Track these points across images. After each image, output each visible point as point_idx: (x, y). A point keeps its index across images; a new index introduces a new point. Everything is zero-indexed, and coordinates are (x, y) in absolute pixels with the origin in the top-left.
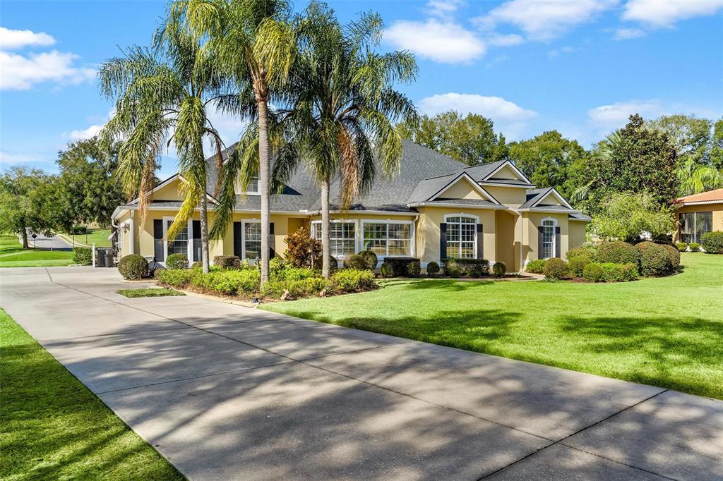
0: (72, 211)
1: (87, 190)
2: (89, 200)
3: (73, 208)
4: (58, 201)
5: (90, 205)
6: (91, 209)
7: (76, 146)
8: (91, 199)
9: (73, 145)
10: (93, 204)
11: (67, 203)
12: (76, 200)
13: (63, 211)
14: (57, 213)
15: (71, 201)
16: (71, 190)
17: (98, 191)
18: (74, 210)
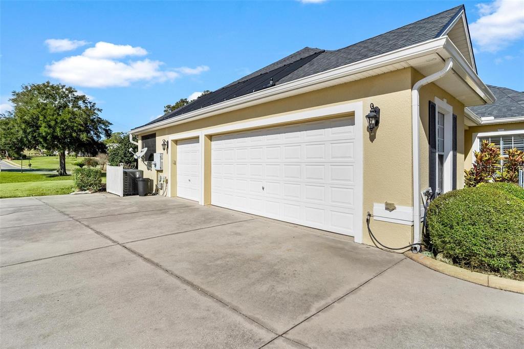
0: (25, 139)
1: (42, 122)
2: (43, 130)
3: (26, 137)
4: (12, 131)
5: (44, 134)
6: (45, 139)
7: (29, 88)
8: (46, 129)
9: (26, 87)
10: (47, 134)
11: (21, 132)
12: (30, 130)
13: (17, 139)
14: (10, 140)
15: (25, 131)
16: (26, 122)
17: (53, 123)
18: (27, 139)
